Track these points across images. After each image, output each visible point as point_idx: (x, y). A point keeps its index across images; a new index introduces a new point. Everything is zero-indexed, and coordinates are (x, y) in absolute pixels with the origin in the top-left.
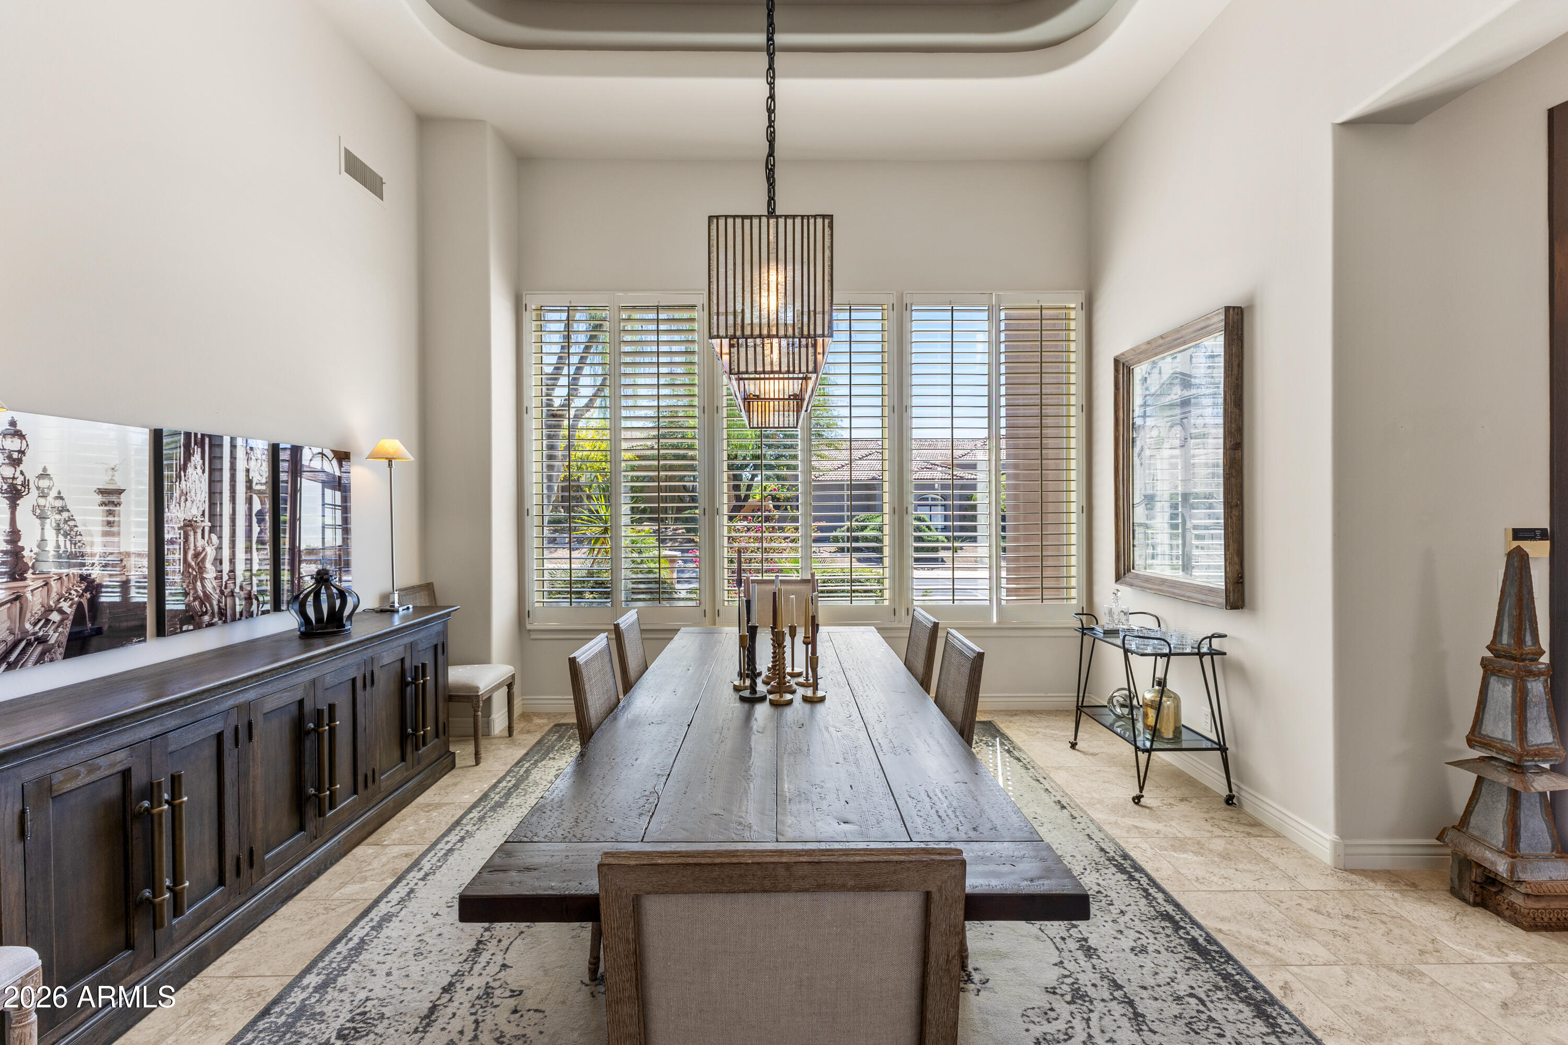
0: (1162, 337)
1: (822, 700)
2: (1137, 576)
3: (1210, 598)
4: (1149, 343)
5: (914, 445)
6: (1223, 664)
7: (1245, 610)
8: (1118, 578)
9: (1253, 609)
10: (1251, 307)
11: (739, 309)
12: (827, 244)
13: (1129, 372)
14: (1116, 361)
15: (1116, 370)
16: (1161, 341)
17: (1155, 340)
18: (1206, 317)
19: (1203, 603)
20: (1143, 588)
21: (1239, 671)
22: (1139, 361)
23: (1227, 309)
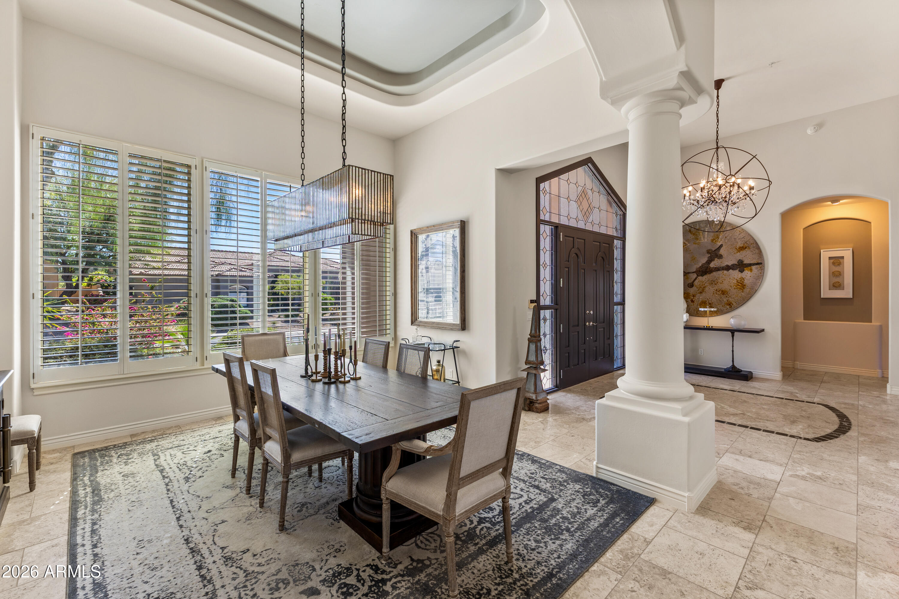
0: (434, 226)
1: (360, 378)
2: (421, 322)
3: (454, 327)
4: (428, 227)
5: (321, 261)
6: (457, 351)
7: (466, 331)
8: (412, 323)
9: (469, 330)
10: (468, 222)
11: (360, 206)
12: (392, 187)
13: (417, 237)
14: (411, 232)
15: (411, 236)
16: (433, 228)
17: (431, 226)
18: (453, 222)
19: (452, 329)
20: (425, 326)
21: (464, 353)
22: (422, 234)
23: (461, 221)
